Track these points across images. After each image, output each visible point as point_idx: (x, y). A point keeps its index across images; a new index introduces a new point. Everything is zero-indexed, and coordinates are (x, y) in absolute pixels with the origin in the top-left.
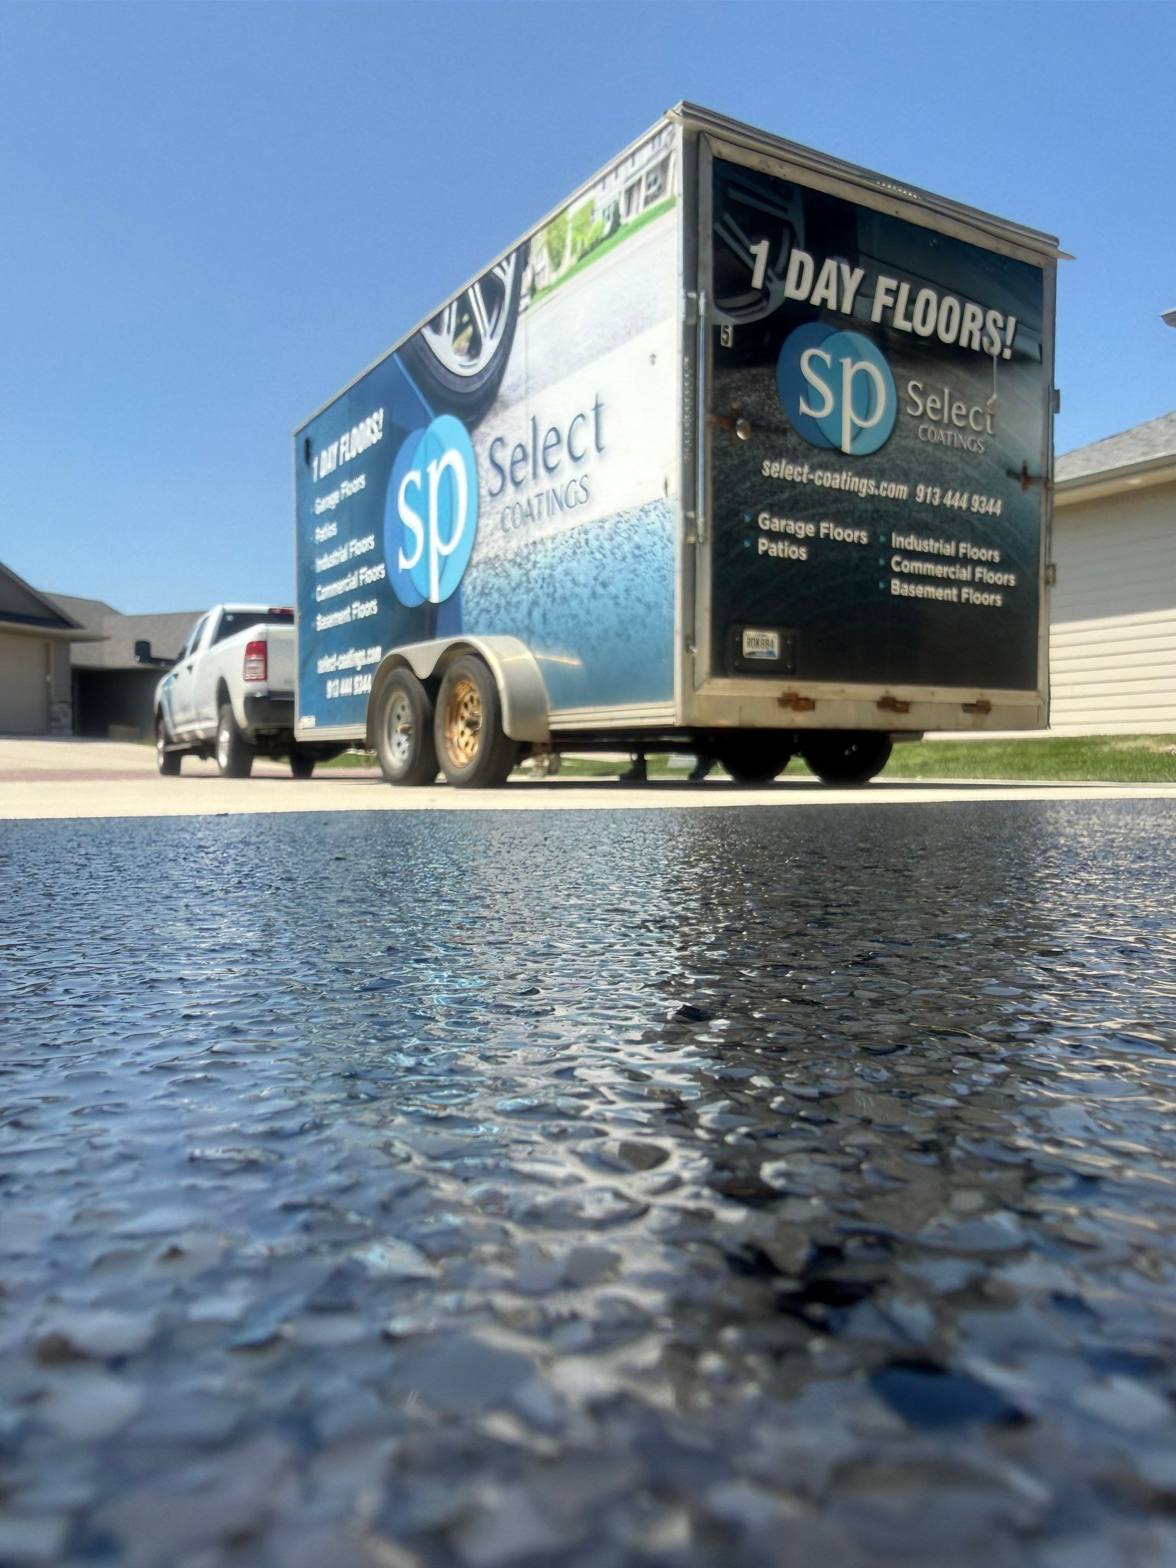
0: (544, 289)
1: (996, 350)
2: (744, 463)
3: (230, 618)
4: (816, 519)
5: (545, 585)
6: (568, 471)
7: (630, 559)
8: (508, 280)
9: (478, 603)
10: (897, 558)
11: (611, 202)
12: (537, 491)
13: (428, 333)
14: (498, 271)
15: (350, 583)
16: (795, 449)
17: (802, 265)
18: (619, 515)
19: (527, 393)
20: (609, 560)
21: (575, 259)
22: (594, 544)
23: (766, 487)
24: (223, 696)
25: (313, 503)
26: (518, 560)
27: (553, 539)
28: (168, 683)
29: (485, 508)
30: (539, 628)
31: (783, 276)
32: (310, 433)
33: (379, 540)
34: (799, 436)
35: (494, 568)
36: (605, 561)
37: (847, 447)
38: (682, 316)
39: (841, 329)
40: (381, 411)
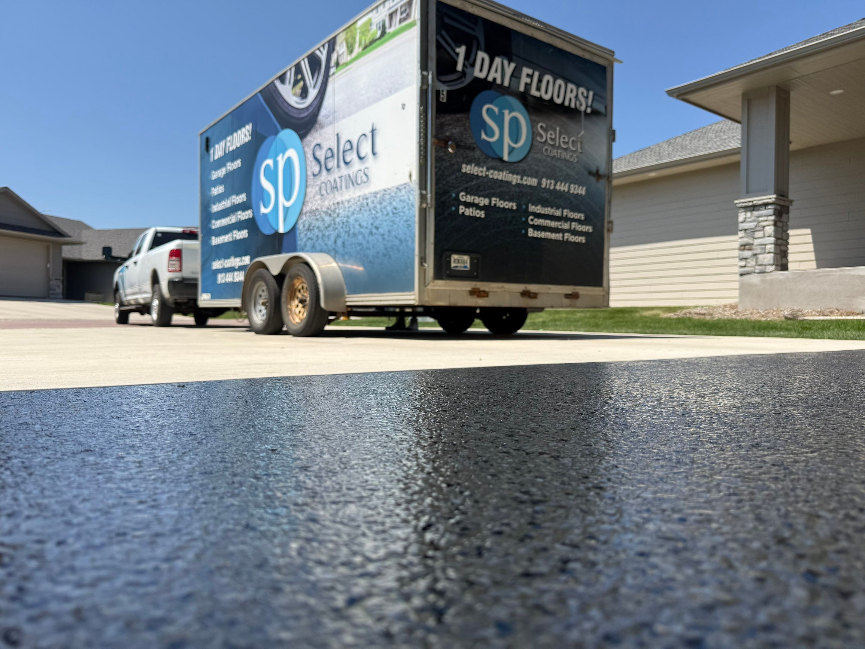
0: (343, 64)
1: (583, 108)
2: (452, 165)
3: (159, 235)
4: (489, 196)
5: (344, 227)
6: (357, 165)
7: (391, 215)
8: (323, 57)
9: (306, 235)
10: (531, 217)
11: (381, 20)
12: (340, 174)
13: (278, 83)
14: (318, 52)
15: (232, 219)
16: (479, 159)
17: (483, 60)
18: (385, 190)
19: (334, 120)
20: (379, 215)
21: (361, 49)
22: (371, 205)
23: (464, 178)
24: (155, 279)
25: (210, 174)
26: (329, 212)
27: (349, 201)
28: (122, 271)
29: (310, 182)
30: (340, 250)
31: (473, 65)
32: (208, 134)
33: (249, 197)
34: (481, 151)
35: (315, 215)
36: (377, 215)
37: (506, 158)
38: (419, 85)
39: (503, 94)
40: (251, 125)
